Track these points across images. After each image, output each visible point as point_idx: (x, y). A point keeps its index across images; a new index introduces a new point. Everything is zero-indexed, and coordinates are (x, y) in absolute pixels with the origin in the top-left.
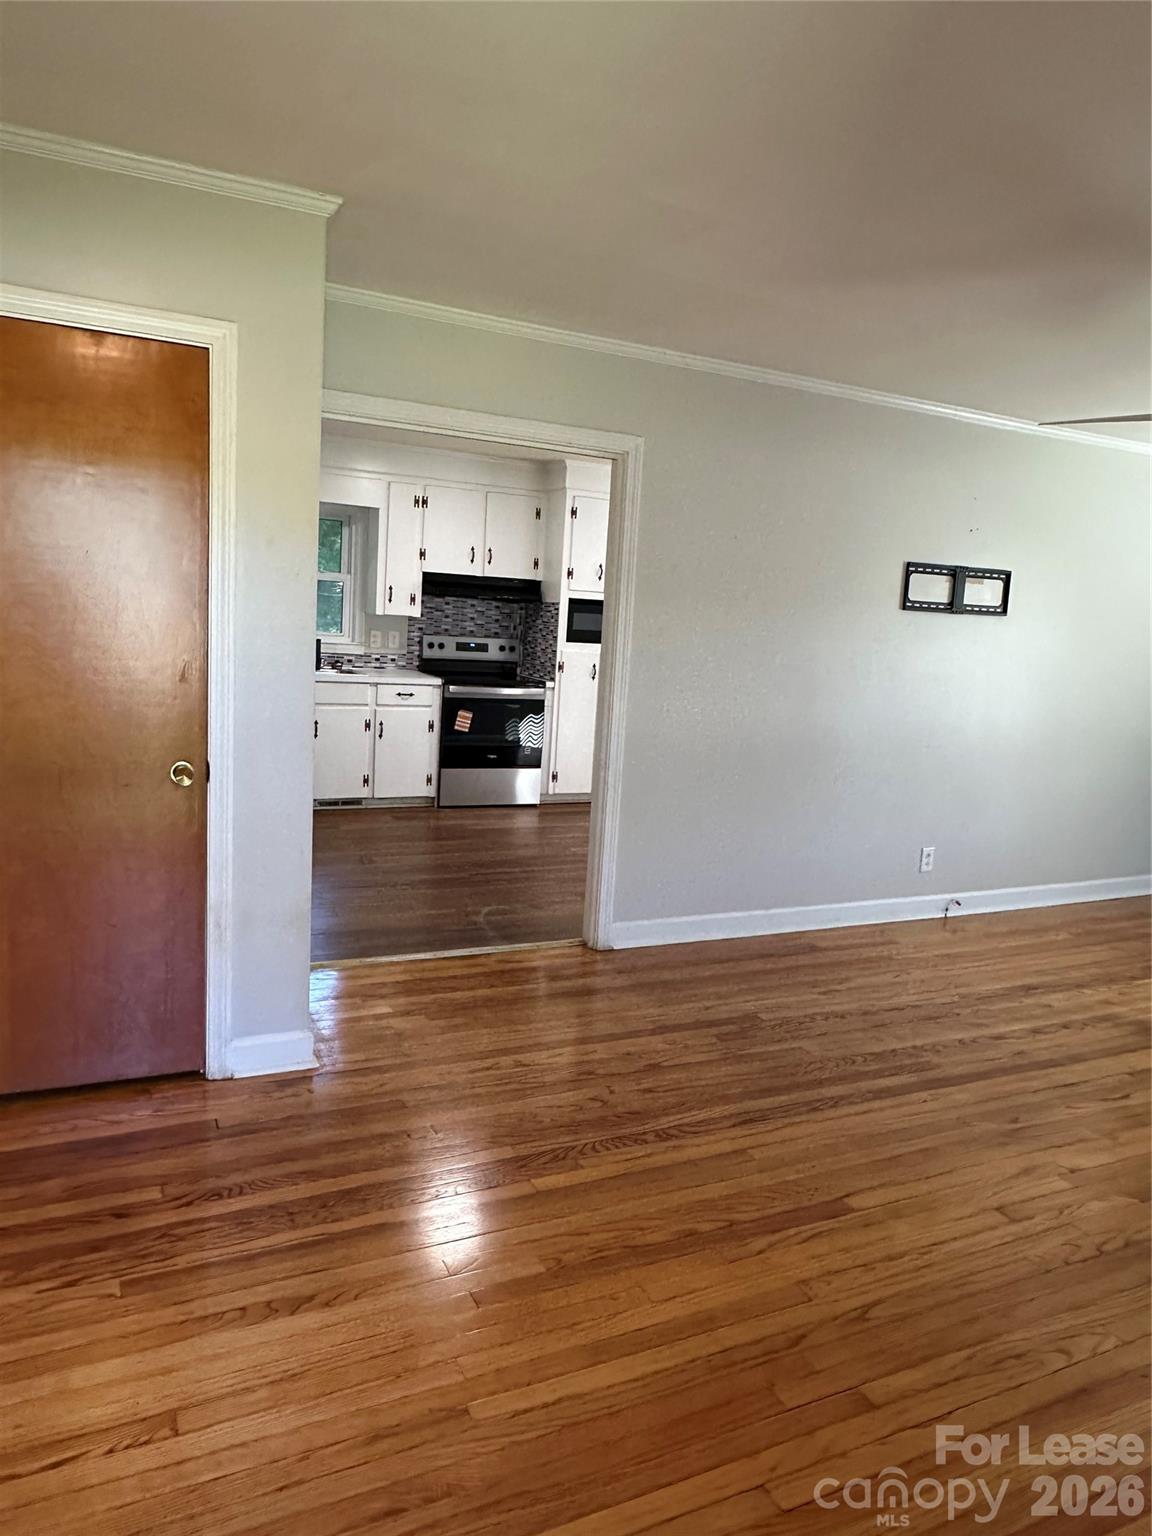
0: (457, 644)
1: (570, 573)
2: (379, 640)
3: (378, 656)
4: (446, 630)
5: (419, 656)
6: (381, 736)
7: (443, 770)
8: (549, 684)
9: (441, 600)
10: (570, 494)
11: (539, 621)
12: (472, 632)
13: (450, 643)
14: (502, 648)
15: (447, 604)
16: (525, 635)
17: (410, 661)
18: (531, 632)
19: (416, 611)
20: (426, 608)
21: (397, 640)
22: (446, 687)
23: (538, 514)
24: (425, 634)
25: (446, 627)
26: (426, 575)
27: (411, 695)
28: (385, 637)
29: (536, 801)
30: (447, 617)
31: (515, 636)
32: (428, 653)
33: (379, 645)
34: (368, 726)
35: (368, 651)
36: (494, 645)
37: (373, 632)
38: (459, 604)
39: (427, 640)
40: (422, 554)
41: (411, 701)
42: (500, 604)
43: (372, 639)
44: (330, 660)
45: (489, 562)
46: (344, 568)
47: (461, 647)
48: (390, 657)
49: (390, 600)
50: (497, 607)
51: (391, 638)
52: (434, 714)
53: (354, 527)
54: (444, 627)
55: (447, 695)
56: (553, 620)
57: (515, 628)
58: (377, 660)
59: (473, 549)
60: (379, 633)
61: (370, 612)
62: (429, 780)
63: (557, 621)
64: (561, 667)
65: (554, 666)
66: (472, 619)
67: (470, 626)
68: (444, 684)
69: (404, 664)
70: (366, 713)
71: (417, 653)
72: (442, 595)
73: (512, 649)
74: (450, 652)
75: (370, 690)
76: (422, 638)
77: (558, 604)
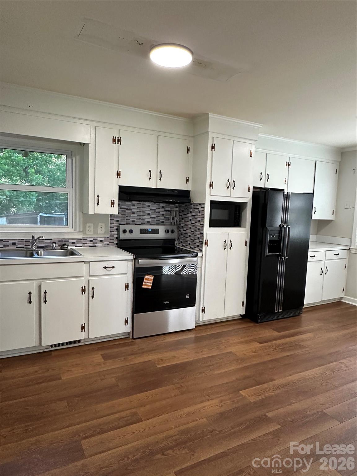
0: (141, 230)
1: (211, 185)
2: (92, 229)
3: (92, 239)
4: (133, 221)
5: (117, 238)
6: (93, 297)
7: (135, 315)
8: (200, 254)
9: (130, 203)
10: (210, 135)
11: (190, 215)
12: (148, 222)
13: (136, 229)
14: (167, 231)
15: (134, 205)
16: (179, 222)
17: (112, 241)
18: (183, 221)
19: (115, 211)
20: (121, 208)
21: (103, 227)
22: (137, 260)
23: (188, 150)
24: (120, 225)
25: (134, 220)
26: (121, 188)
27: (113, 267)
28: (96, 227)
29: (193, 327)
30: (134, 213)
31: (173, 224)
32: (123, 236)
33: (92, 232)
34: (83, 291)
35: (85, 236)
36: (161, 229)
37: (88, 225)
38: (141, 206)
39: (122, 228)
40: (118, 174)
41: (113, 271)
42: (164, 205)
43: (88, 229)
44: (60, 243)
45: (160, 179)
46: (69, 184)
47: (143, 231)
48: (99, 239)
49: (98, 204)
50: (163, 207)
51: (99, 228)
52: (129, 279)
53: (74, 159)
54: (132, 220)
55: (137, 266)
56: (200, 214)
57: (173, 219)
58: (91, 241)
59: (150, 171)
60: (92, 225)
61: (85, 212)
62: (126, 322)
63: (203, 215)
64: (206, 243)
65: (202, 242)
66: (149, 214)
67: (147, 218)
68: (135, 259)
69: (108, 243)
70: (83, 282)
71: (116, 236)
72: (131, 201)
73: (173, 231)
74: (136, 235)
75: (84, 266)
76: (118, 227)
77: (204, 204)
